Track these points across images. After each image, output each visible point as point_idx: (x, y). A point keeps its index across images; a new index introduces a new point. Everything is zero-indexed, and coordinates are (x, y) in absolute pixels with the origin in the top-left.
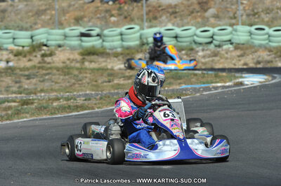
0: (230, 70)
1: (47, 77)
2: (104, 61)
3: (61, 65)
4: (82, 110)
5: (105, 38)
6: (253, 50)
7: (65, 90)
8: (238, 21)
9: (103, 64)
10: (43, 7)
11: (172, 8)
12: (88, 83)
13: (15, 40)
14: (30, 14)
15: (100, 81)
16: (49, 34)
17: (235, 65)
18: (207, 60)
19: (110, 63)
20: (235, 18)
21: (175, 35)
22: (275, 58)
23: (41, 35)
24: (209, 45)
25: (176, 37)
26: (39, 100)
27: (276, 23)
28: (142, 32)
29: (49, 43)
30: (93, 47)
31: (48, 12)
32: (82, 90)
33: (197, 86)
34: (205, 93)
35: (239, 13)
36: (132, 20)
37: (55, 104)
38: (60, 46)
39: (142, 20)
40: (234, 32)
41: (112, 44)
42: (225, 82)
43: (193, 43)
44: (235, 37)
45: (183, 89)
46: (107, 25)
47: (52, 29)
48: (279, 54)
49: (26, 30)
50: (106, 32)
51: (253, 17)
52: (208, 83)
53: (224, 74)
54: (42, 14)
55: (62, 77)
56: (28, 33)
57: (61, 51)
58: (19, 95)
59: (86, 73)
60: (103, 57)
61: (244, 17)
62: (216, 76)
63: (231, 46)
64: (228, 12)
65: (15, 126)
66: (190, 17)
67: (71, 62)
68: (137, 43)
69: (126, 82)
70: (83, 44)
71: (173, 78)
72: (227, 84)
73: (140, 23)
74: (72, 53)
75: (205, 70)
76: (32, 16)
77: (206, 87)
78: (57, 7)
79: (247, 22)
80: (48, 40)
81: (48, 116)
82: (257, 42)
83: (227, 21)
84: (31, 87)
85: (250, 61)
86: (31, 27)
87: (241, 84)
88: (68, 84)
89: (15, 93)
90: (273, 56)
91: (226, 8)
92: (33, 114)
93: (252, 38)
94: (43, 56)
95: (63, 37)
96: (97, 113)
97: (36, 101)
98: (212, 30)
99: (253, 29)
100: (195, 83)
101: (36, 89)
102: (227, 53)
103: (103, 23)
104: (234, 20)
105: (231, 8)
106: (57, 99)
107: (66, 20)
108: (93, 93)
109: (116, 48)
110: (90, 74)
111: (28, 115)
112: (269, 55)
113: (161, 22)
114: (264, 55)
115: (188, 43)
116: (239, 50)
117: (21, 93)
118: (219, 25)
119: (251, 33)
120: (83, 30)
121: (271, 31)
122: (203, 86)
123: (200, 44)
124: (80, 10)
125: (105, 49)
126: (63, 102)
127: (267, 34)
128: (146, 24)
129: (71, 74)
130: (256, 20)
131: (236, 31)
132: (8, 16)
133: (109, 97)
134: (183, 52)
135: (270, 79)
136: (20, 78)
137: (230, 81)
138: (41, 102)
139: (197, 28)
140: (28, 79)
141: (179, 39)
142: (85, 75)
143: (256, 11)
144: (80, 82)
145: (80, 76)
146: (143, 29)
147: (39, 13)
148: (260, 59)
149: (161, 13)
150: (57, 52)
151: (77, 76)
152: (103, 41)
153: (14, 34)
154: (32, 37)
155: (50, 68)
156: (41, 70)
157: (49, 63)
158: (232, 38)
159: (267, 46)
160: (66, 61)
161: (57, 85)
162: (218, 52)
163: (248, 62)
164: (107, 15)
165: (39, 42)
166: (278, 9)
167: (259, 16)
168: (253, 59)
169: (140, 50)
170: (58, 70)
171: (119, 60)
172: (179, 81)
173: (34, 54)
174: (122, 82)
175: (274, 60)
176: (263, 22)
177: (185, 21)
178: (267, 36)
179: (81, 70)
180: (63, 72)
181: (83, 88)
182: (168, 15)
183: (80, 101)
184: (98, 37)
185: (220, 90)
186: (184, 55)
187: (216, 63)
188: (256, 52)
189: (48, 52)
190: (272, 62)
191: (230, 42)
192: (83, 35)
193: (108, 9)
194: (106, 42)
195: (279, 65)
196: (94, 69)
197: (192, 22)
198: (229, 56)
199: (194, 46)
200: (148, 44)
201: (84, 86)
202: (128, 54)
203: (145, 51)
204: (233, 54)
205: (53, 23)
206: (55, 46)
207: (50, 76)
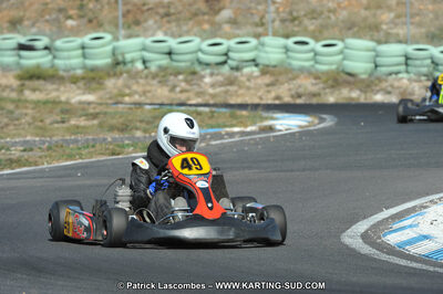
0: (255, 107)
2: (57, 90)
4: (20, 166)
5: (57, 54)
6: (290, 76)
8: (267, 29)
9: (54, 94)
11: (163, 7)
12: (29, 124)
15: (48, 121)
17: (261, 98)
18: (218, 90)
19: (65, 92)
20: (262, 24)
21: (167, 50)
22: (324, 89)
24: (221, 67)
25: (170, 53)
27: (326, 34)
28: (116, 44)
30: (38, 66)
32: (19, 135)
34: (213, 143)
35: (269, 17)
36: (100, 26)
39: (117, 26)
40: (260, 47)
41: (67, 62)
42: (246, 126)
43: (197, 63)
44: (263, 55)
46: (61, 31)
48: (330, 82)
50: (58, 43)
51: (290, 24)
52: (219, 126)
53: (244, 113)
59: (26, 108)
60: (53, 83)
61: (277, 23)
62: (233, 116)
63: (255, 69)
64: (252, 14)
66: (191, 23)
67: (3, 90)
68: (108, 61)
69: (89, 123)
70: (24, 62)
72: (249, 129)
73: (113, 29)
74: (6, 77)
75: (215, 105)
77: (215, 133)
79: (281, 31)
82: (296, 64)
83: (250, 29)
85: (285, 93)
87: (271, 129)
90: (321, 85)
91: (250, 8)
93: (288, 57)
96: (42, 171)
98: (227, 44)
99: (290, 42)
102: (249, 80)
103: (54, 29)
104: (261, 28)
105: (256, 9)
108: (37, 139)
109: (74, 69)
110: (33, 109)
112: (316, 84)
113: (146, 30)
114: (308, 84)
115: (188, 64)
116: (268, 76)
118: (238, 36)
119: (287, 49)
120: (23, 40)
121: (318, 47)
122: (211, 130)
123: (208, 65)
124: (18, 8)
125: (57, 70)
127: (313, 50)
128: (122, 32)
129: (3, 109)
130: (296, 29)
131: (263, 45)
133: (62, 146)
134: (181, 77)
135: (316, 121)
137: (254, 123)
139: (203, 40)
141: (174, 57)
142: (25, 111)
143: (295, 14)
144: (16, 122)
145: (18, 112)
146: (118, 40)
148: (301, 90)
149: (146, 14)
151: (12, 112)
152: (55, 57)
158: (258, 56)
159: (313, 70)
162: (236, 78)
163: (283, 95)
164: (61, 16)
166: (330, 11)
167: (300, 23)
168: (290, 90)
169: (112, 73)
171: (79, 88)
174: (83, 122)
175: (322, 92)
176: (305, 32)
177: (185, 28)
178: (312, 54)
179: (18, 102)
181: (22, 132)
182: (158, 18)
183: (16, 153)
184: (46, 52)
185: (237, 139)
186: (181, 81)
187: (231, 95)
188: (294, 79)
190: (319, 95)
191: (254, 62)
192: (22, 47)
193: (62, 6)
194: (60, 59)
195: (331, 100)
196: (39, 101)
197: (196, 29)
198: (251, 84)
199: (198, 68)
200: (124, 63)
201: (23, 129)
202: (94, 79)
203: (121, 74)
204: (259, 81)
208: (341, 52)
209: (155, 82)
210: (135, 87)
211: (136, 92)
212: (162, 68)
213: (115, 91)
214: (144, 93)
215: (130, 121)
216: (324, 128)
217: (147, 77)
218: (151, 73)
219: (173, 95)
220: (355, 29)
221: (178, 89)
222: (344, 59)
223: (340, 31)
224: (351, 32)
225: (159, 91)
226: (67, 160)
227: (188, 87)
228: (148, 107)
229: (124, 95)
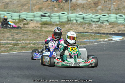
0: (107, 34)
1: (25, 34)
2: (51, 28)
3: (32, 29)
5: (52, 18)
6: (117, 25)
7: (33, 40)
8: (111, 12)
10: (25, 3)
11: (82, 5)
12: (44, 37)
13: (12, 17)
14: (19, 6)
16: (27, 15)
17: (109, 31)
18: (97, 29)
20: (110, 10)
21: (83, 17)
23: (24, 15)
24: (98, 22)
25: (83, 18)
26: (22, 44)
29: (27, 19)
30: (46, 21)
31: (27, 5)
32: (41, 40)
33: (92, 40)
34: (95, 44)
35: (112, 8)
36: (64, 10)
37: (29, 46)
38: (32, 20)
39: (69, 10)
40: (109, 17)
41: (55, 20)
42: (104, 39)
43: (91, 21)
44: (109, 19)
45: (86, 42)
46: (53, 11)
47: (29, 12)
49: (17, 12)
50: (52, 15)
51: (118, 10)
52: (97, 39)
53: (104, 35)
54: (25, 6)
55: (32, 34)
56: (18, 14)
57: (32, 22)
58: (13, 42)
59: (43, 33)
60: (50, 26)
61: (114, 10)
62: (101, 36)
63: (107, 23)
64: (107, 7)
65: (11, 55)
66: (90, 10)
67: (36, 28)
68: (66, 20)
70: (42, 20)
71: (81, 36)
72: (105, 40)
73: (68, 11)
74: (37, 24)
75: (96, 33)
76: (20, 6)
77: (96, 41)
78: (31, 3)
79: (115, 13)
81: (25, 51)
82: (119, 22)
83: (106, 12)
84: (18, 38)
85: (116, 30)
86: (19, 11)
87: (112, 40)
88: (35, 37)
89: (11, 40)
91: (106, 6)
92: (19, 50)
93: (117, 20)
94: (24, 24)
95: (33, 16)
97: (20, 44)
98: (99, 16)
99: (117, 16)
101: (20, 39)
102: (106, 26)
103: (51, 11)
104: (109, 11)
105: (108, 6)
106: (30, 44)
107: (35, 8)
109: (56, 22)
110: (45, 33)
111: (16, 51)
113: (77, 11)
114: (122, 28)
115: (88, 21)
116: (111, 25)
117: (13, 41)
118: (103, 14)
119: (117, 18)
120: (42, 14)
123: (94, 21)
124: (41, 5)
125: (52, 22)
126: (32, 45)
128: (70, 12)
129: (36, 33)
130: (119, 12)
131: (110, 16)
132: (9, 6)
134: (86, 25)
135: (124, 38)
136: (13, 34)
137: (107, 38)
138: (22, 45)
139: (93, 14)
140: (17, 34)
143: (119, 8)
144: (40, 37)
145: (40, 34)
146: (69, 14)
147: (23, 5)
148: (120, 29)
149: (77, 7)
150: (30, 23)
151: (39, 34)
152: (51, 19)
153: (12, 14)
154: (19, 16)
155: (27, 30)
156: (23, 31)
157: (27, 28)
158: (108, 19)
159: (124, 24)
160: (34, 27)
161: (30, 37)
162: (102, 25)
163: (115, 31)
164: (53, 7)
165: (22, 18)
167: (121, 10)
168: (117, 29)
169: (67, 23)
170: (30, 31)
172: (84, 38)
173: (20, 23)
176: (122, 13)
177: (88, 11)
178: (124, 19)
179: (41, 31)
180: (32, 32)
181: (42, 39)
182: (80, 8)
183: (40, 45)
184: (49, 17)
185: (102, 43)
187: (101, 30)
188: (118, 26)
189: (26, 23)
191: (107, 21)
192: (42, 16)
193: (53, 4)
194: (52, 19)
196: (46, 31)
197: (91, 11)
199: (91, 22)
200: (71, 21)
202: (62, 25)
203: (70, 24)
204: (109, 26)
205: (29, 10)
206: (29, 20)
207: (27, 33)
209: (79, 26)
210: (73, 28)
211: (74, 29)
212: (81, 22)
213: (68, 28)
214: (76, 29)
217: (77, 25)
218: (78, 23)
219: (84, 30)
221: (86, 28)
225: (80, 29)
227: (88, 28)
228: (77, 33)
229: (70, 30)
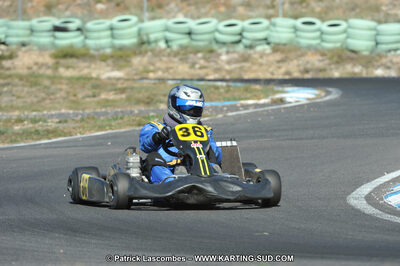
0: (268, 82)
1: (5, 89)
2: (89, 67)
3: (25, 72)
4: (56, 136)
5: (88, 34)
6: (299, 53)
7: (31, 107)
8: (277, 12)
9: (85, 72)
12: (64, 99)
15: (80, 96)
16: (9, 27)
17: (272, 74)
18: (233, 66)
19: (95, 69)
20: (273, 7)
21: (187, 31)
22: (330, 64)
24: (236, 45)
25: (190, 34)
27: (331, 14)
28: (141, 25)
29: (10, 40)
30: (71, 46)
32: (55, 109)
33: (219, 104)
34: (230, 114)
36: (126, 9)
37: (17, 128)
38: (24, 45)
39: (142, 9)
40: (272, 28)
41: (98, 42)
42: (259, 99)
43: (214, 43)
44: (275, 34)
46: (91, 15)
47: (13, 20)
48: (335, 59)
50: (90, 25)
51: (299, 6)
52: (235, 99)
53: (258, 87)
55: (26, 89)
57: (26, 52)
59: (61, 83)
60: (85, 61)
61: (287, 6)
62: (246, 90)
63: (267, 47)
66: (209, 6)
67: (40, 68)
68: (134, 40)
69: (118, 97)
70: (58, 42)
72: (262, 101)
73: (138, 12)
74: (43, 55)
75: (231, 80)
77: (232, 106)
79: (290, 13)
80: (7, 36)
81: (6, 146)
82: (304, 42)
83: (262, 11)
85: (294, 69)
87: (282, 101)
88: (35, 100)
90: (327, 62)
93: (297, 36)
95: (28, 32)
96: (76, 140)
99: (298, 23)
100: (216, 100)
102: (261, 57)
103: (85, 12)
104: (272, 10)
106: (20, 121)
107: (32, 7)
108: (71, 112)
109: (104, 48)
110: (67, 84)
112: (322, 60)
113: (168, 12)
114: (315, 61)
115: (206, 43)
116: (279, 53)
118: (249, 18)
119: (296, 29)
120: (57, 22)
121: (324, 26)
122: (228, 103)
123: (224, 44)
125: (88, 49)
126: (27, 125)
127: (319, 30)
128: (147, 15)
129: (40, 85)
130: (304, 10)
131: (274, 25)
133: (93, 118)
134: (200, 55)
135: (323, 94)
137: (266, 97)
139: (220, 21)
141: (194, 37)
144: (52, 97)
145: (53, 87)
146: (143, 22)
148: (309, 66)
150: (20, 53)
151: (46, 87)
152: (86, 38)
155: (10, 76)
157: (9, 69)
158: (269, 35)
159: (320, 48)
160: (32, 65)
161: (20, 100)
162: (250, 56)
163: (292, 70)
164: (91, 1)
167: (308, 5)
168: (298, 66)
169: (138, 52)
170: (21, 80)
171: (108, 65)
174: (112, 96)
175: (327, 67)
176: (313, 13)
177: (203, 11)
178: (318, 34)
179: (53, 79)
180: (27, 81)
181: (57, 105)
182: (179, 2)
183: (52, 124)
184: (78, 33)
185: (251, 110)
186: (200, 58)
187: (246, 71)
188: (303, 55)
189: (7, 54)
190: (325, 70)
191: (266, 41)
192: (57, 29)
194: (90, 39)
195: (336, 74)
196: (72, 78)
197: (213, 12)
198: (264, 61)
199: (215, 47)
200: (149, 42)
201: (59, 103)
202: (121, 57)
203: (146, 52)
204: (271, 58)
205: (15, 11)
206: (17, 44)
207: (10, 87)
208: (345, 31)
209: (176, 59)
210: (158, 64)
211: (159, 69)
212: (183, 48)
213: (141, 68)
214: (167, 69)
215: (155, 95)
216: (330, 100)
217: (169, 55)
218: (172, 51)
220: (358, 10)
221: (197, 66)
222: (348, 37)
223: (344, 12)
224: (353, 13)
225: (180, 67)
226: (98, 131)
227: (206, 64)
228: (170, 82)
229: (148, 72)
